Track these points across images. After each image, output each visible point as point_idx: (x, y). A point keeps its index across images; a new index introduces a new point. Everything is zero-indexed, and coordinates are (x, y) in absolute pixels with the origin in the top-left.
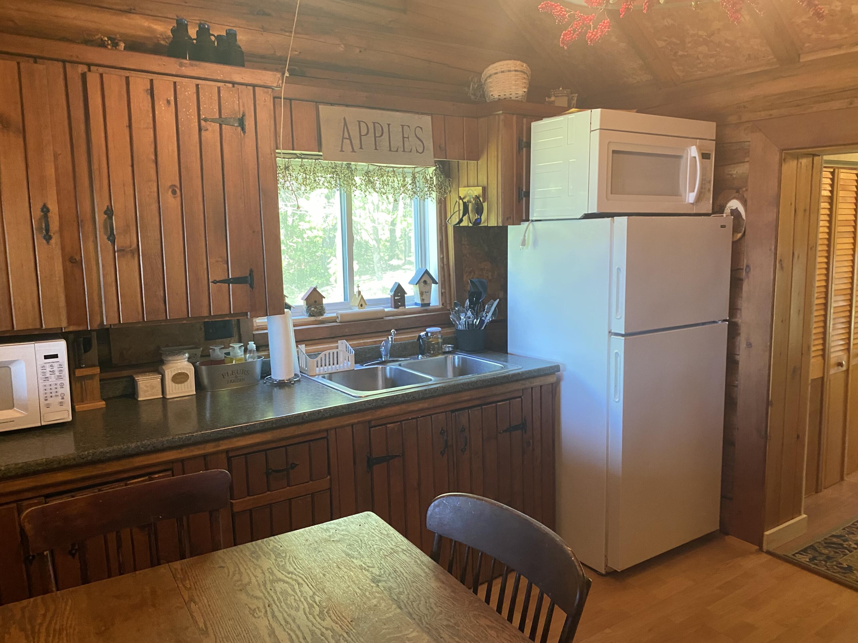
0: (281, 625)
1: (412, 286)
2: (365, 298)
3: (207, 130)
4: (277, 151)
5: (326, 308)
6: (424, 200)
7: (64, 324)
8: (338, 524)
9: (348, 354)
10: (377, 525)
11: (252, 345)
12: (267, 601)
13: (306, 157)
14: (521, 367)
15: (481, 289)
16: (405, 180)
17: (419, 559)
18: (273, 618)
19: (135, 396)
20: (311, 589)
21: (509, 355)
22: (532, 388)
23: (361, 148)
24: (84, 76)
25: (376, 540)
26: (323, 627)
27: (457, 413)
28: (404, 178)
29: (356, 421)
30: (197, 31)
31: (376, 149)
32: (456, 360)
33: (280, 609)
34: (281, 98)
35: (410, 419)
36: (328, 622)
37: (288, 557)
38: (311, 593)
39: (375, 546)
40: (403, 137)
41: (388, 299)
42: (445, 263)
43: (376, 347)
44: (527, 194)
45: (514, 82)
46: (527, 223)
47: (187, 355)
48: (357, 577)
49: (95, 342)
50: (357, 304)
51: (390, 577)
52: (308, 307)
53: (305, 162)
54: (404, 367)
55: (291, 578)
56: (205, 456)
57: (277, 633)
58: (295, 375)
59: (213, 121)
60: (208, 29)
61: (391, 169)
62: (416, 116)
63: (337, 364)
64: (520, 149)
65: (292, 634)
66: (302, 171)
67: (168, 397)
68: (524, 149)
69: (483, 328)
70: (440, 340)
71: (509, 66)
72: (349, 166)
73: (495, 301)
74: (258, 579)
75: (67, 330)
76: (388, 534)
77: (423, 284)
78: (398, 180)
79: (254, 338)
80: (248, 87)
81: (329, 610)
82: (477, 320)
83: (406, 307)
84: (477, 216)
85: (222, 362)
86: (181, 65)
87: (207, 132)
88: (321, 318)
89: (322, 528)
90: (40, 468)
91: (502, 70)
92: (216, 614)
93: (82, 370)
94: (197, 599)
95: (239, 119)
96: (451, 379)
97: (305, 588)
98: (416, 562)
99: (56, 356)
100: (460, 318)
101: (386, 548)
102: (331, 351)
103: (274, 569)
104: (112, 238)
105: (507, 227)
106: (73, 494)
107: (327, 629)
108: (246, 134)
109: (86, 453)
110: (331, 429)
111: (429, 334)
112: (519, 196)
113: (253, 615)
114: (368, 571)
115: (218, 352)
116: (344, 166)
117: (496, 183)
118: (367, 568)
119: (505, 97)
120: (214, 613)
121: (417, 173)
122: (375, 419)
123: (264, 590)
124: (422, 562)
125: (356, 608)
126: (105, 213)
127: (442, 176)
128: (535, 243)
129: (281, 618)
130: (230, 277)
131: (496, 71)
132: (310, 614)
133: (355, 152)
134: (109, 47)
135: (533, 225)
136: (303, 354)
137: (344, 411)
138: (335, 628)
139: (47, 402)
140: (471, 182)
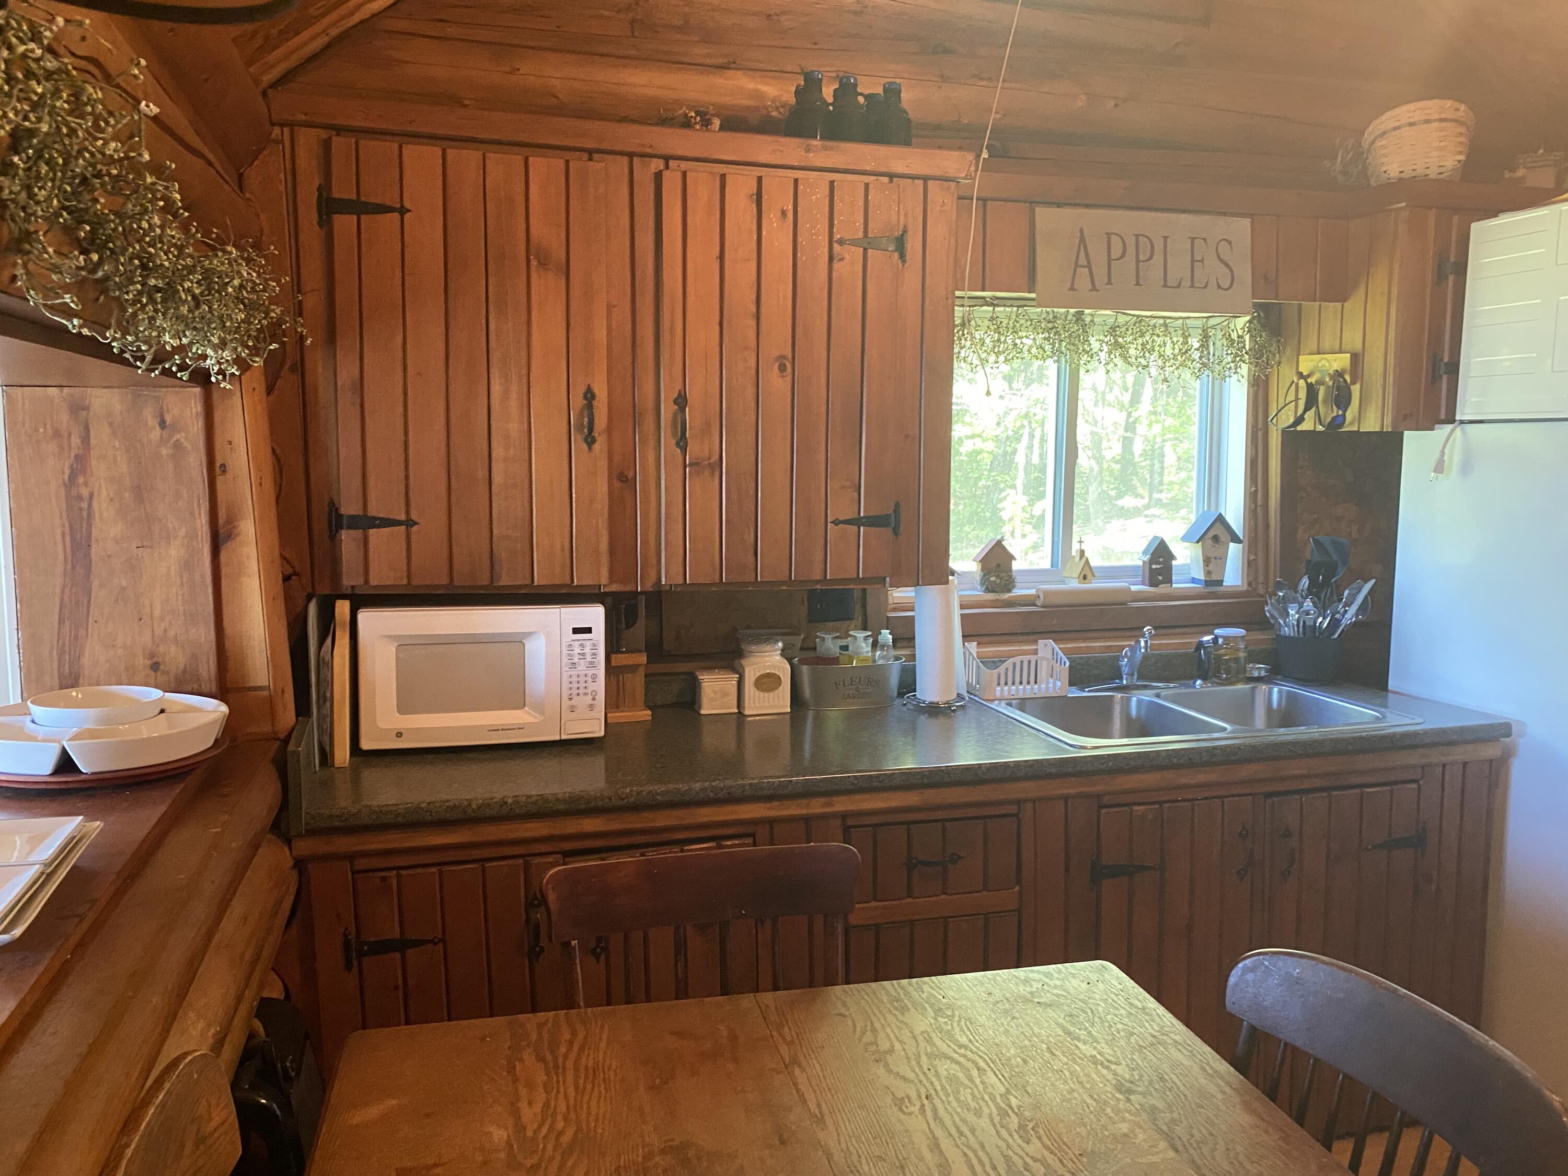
0: (950, 1135)
1: (1187, 544)
2: (1093, 563)
3: (842, 259)
4: (958, 293)
5: (1018, 579)
6: (1224, 379)
7: (604, 580)
8: (1047, 975)
9: (1057, 667)
10: (1121, 987)
11: (886, 636)
12: (923, 1091)
13: (1002, 302)
14: (1421, 720)
15: (1335, 557)
16: (1187, 343)
17: (1208, 1064)
18: (935, 1120)
19: (696, 707)
20: (1002, 1083)
21: (1390, 694)
22: (1444, 766)
23: (1109, 283)
24: (658, 177)
25: (1121, 1015)
26: (1027, 1154)
27: (1275, 799)
28: (1186, 337)
29: (1073, 791)
30: (835, 90)
31: (1138, 284)
32: (1275, 696)
33: (947, 1107)
34: (972, 199)
35: (1178, 801)
36: (1035, 1147)
37: (957, 1019)
38: (1003, 1090)
39: (1120, 1026)
40: (1193, 261)
41: (1135, 568)
42: (1259, 503)
43: (1111, 657)
44: (1453, 368)
45: (1437, 144)
46: (1450, 426)
47: (780, 644)
48: (1087, 1075)
49: (642, 611)
50: (1076, 575)
51: (1152, 1089)
52: (984, 575)
53: (1000, 312)
54: (1165, 699)
55: (965, 1056)
56: (807, 820)
57: (943, 1146)
58: (958, 695)
59: (853, 243)
60: (855, 85)
61: (1161, 321)
62: (1221, 220)
63: (1036, 682)
64: (1440, 278)
65: (971, 1154)
66: (992, 328)
67: (747, 712)
68: (1451, 278)
69: (1336, 636)
70: (1242, 655)
71: (1428, 111)
72: (1079, 316)
73: (1366, 581)
74: (906, 1047)
75: (607, 590)
76: (1143, 1009)
77: (1210, 542)
78: (1172, 342)
79: (889, 624)
80: (916, 181)
81: (1036, 1125)
82: (1324, 618)
83: (1174, 586)
84: (1336, 412)
85: (834, 661)
86: (808, 150)
87: (842, 263)
88: (1006, 596)
89: (1016, 977)
90: (561, 807)
91: (1412, 120)
92: (836, 1093)
93: (620, 655)
94: (804, 1064)
95: (897, 238)
96: (1259, 731)
97: (991, 1079)
98: (1204, 1069)
99: (588, 630)
100: (1288, 613)
101: (1141, 1033)
102: (1026, 658)
103: (934, 1035)
104: (682, 443)
105: (1402, 433)
106: (604, 855)
107: (1035, 1160)
108: (906, 265)
109: (628, 790)
110: (1026, 801)
111: (1220, 641)
112: (1434, 371)
113: (901, 1110)
114: (1107, 1068)
115: (830, 644)
116: (1069, 317)
117: (1383, 345)
118: (1106, 1063)
119: (1414, 174)
120: (833, 1093)
121: (1212, 327)
122: (1109, 793)
123: (917, 1069)
124: (1215, 1071)
125: (1089, 1134)
126: (676, 402)
127: (1264, 335)
128: (1466, 467)
129: (949, 1123)
130: (862, 515)
131: (1397, 124)
132: (1002, 1127)
133: (1098, 291)
134: (698, 127)
135: (1463, 432)
136: (974, 659)
137: (1053, 770)
138: (1051, 1162)
139: (572, 702)
140: (1327, 344)
